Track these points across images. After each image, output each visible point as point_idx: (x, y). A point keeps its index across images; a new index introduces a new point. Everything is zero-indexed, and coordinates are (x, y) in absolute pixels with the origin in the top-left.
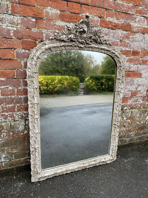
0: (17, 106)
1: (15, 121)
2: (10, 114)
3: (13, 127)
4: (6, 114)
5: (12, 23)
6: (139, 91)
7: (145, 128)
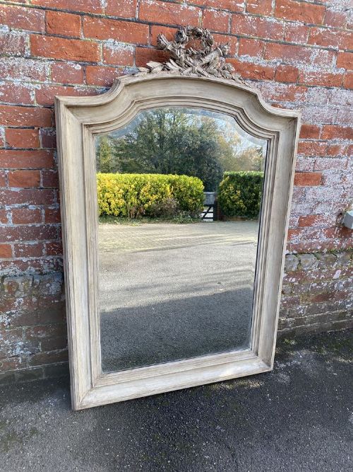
0: (47, 244)
1: (41, 274)
2: (32, 261)
3: (38, 287)
4: (24, 260)
5: (33, 75)
6: (318, 214)
7: (333, 296)
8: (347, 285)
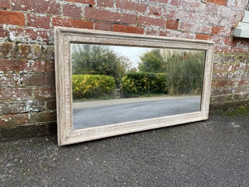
0: (53, 18)
1: (48, 44)
2: (41, 32)
3: (46, 52)
4: (35, 30)
6: (222, 26)
7: (226, 84)
8: (234, 76)
